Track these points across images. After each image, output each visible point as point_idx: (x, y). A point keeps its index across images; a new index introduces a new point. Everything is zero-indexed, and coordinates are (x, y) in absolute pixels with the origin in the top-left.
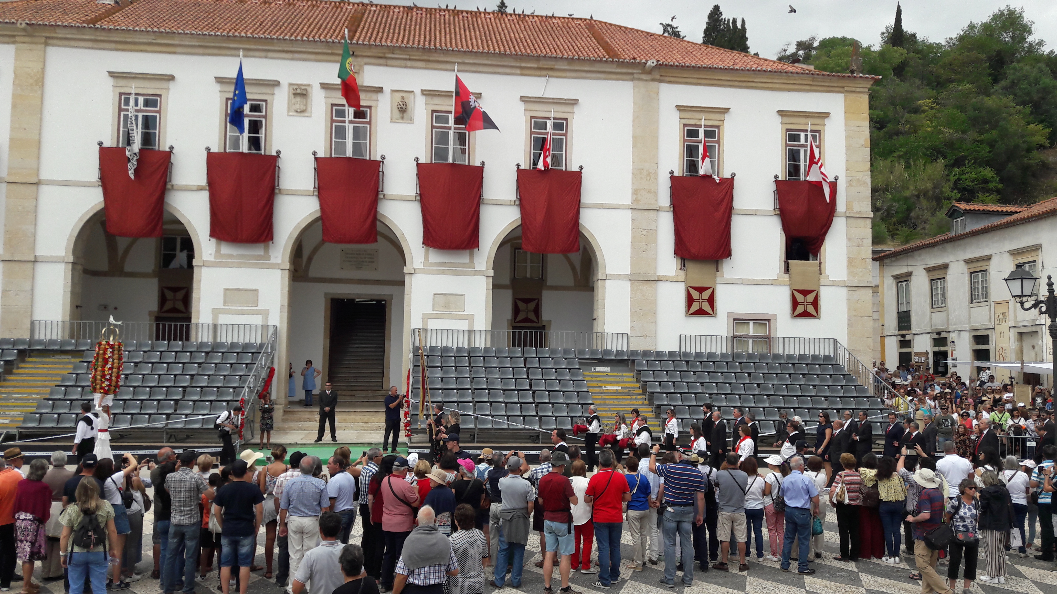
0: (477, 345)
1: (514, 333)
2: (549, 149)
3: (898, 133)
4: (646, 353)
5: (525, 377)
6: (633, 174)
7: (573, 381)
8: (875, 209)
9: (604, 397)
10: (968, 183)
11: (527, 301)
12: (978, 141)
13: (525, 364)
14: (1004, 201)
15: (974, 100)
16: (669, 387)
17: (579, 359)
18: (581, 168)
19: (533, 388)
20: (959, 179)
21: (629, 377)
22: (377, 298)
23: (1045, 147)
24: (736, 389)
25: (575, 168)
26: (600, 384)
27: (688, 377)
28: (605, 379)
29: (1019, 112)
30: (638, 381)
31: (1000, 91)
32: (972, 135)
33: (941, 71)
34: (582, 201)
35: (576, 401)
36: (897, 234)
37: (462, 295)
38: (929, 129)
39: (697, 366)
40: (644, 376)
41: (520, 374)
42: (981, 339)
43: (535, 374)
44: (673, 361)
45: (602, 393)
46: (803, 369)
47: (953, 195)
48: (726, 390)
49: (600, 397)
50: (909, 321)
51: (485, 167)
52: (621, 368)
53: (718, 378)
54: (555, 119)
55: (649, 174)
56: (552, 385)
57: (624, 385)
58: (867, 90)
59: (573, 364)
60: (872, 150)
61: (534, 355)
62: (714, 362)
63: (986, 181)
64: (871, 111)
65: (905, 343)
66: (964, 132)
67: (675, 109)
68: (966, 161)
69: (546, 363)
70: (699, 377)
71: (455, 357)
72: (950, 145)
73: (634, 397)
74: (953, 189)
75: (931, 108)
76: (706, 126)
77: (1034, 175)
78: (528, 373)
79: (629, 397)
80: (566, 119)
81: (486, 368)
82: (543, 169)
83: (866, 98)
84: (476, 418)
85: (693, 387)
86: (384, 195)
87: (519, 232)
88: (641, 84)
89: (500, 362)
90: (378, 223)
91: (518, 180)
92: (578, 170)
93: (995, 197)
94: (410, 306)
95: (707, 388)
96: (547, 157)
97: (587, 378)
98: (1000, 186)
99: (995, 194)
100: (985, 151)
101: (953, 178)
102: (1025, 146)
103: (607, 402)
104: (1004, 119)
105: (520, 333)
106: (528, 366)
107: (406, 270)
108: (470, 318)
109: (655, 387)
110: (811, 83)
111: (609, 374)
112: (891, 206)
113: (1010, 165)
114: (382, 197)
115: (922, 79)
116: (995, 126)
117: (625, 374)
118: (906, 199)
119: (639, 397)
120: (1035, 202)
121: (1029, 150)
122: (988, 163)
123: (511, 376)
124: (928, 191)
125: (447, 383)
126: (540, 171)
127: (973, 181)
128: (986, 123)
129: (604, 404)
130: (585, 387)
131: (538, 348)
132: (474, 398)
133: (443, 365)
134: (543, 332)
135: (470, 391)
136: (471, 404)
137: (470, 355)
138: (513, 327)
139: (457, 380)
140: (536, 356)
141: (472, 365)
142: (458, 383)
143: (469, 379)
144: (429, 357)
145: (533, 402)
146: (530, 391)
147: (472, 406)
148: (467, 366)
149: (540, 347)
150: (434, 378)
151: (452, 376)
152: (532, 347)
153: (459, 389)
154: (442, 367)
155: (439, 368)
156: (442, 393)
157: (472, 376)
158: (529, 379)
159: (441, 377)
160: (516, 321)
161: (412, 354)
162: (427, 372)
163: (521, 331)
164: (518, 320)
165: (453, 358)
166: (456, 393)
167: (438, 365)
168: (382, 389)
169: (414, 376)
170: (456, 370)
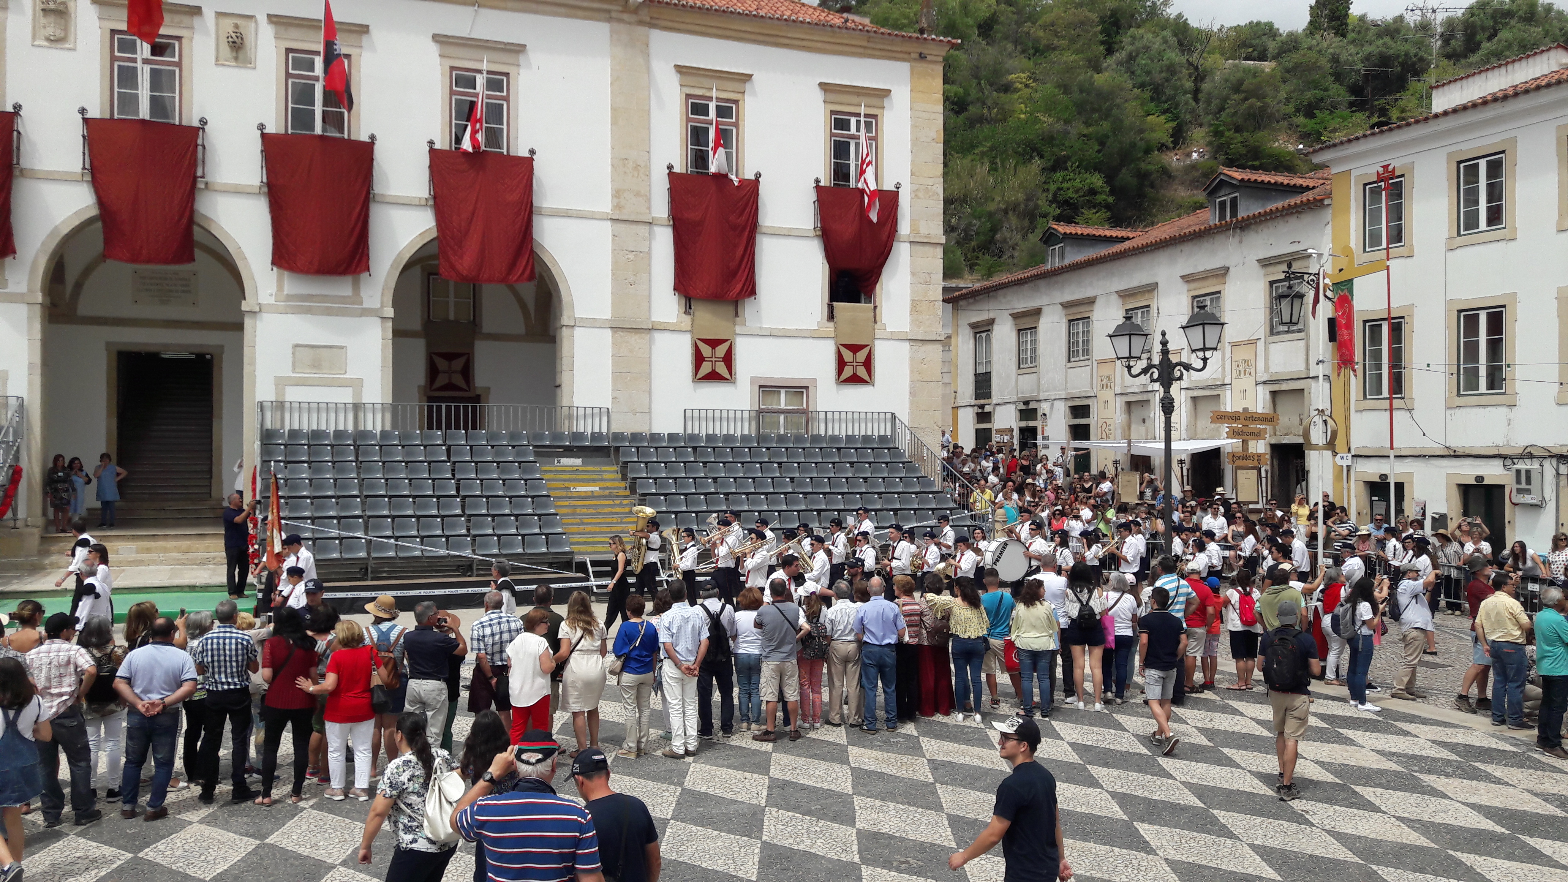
0: (369, 427)
1: (430, 409)
2: (480, 121)
3: (981, 119)
4: (636, 437)
5: (449, 475)
6: (613, 166)
7: (526, 480)
8: (949, 229)
9: (573, 503)
10: (1070, 194)
11: (450, 357)
12: (1084, 136)
13: (449, 456)
14: (1116, 221)
15: (1081, 78)
16: (668, 486)
17: (535, 447)
18: (532, 152)
19: (462, 493)
20: (1060, 189)
21: (610, 471)
22: (197, 351)
23: (1167, 148)
24: (762, 485)
25: (523, 153)
26: (567, 484)
27: (697, 470)
28: (574, 477)
29: (1136, 98)
30: (624, 478)
31: (1115, 66)
32: (1078, 127)
33: (1041, 33)
34: (535, 204)
35: (530, 511)
36: (977, 264)
37: (342, 347)
38: (1023, 116)
39: (708, 454)
40: (634, 470)
41: (439, 471)
42: (1080, 411)
43: (464, 471)
44: (675, 448)
45: (569, 498)
46: (851, 456)
47: (1051, 210)
48: (748, 488)
49: (567, 503)
50: (989, 386)
51: (377, 143)
52: (598, 459)
53: (737, 471)
54: (489, 72)
55: (637, 167)
57: (603, 484)
58: (941, 59)
59: (525, 454)
60: (946, 143)
61: (464, 442)
62: (732, 448)
63: (1093, 192)
64: (947, 86)
65: (984, 416)
66: (1067, 122)
67: (673, 70)
68: (1069, 164)
69: (482, 454)
70: (712, 470)
71: (332, 446)
72: (1049, 139)
73: (618, 502)
74: (1051, 202)
75: (1027, 86)
76: (718, 99)
77: (1152, 186)
78: (453, 470)
79: (611, 502)
80: (507, 75)
81: (384, 463)
82: (470, 150)
83: (939, 69)
84: (369, 542)
85: (702, 485)
86: (207, 184)
87: (434, 249)
88: (621, 27)
89: (408, 454)
90: (196, 228)
91: (430, 167)
92: (527, 155)
93: (1104, 214)
94: (253, 363)
95: (723, 485)
96: (477, 131)
97: (547, 476)
98: (1111, 199)
99: (1104, 210)
100: (1092, 150)
101: (1053, 187)
102: (1142, 144)
103: (578, 510)
104: (1118, 106)
105: (439, 408)
106: (452, 459)
107: (245, 306)
108: (357, 384)
109: (648, 486)
110: (865, 44)
111: (581, 469)
112: (970, 224)
113: (1124, 171)
114: (203, 186)
115: (1016, 43)
116: (1107, 116)
117: (604, 468)
118: (990, 215)
119: (625, 502)
120: (1153, 224)
121: (1148, 151)
122: (1097, 168)
123: (426, 475)
124: (1019, 204)
125: (320, 487)
126: (466, 153)
127: (1077, 192)
128: (1094, 110)
129: (574, 514)
130: (543, 489)
131: (468, 431)
132: (365, 511)
133: (312, 459)
134: (477, 406)
135: (358, 500)
136: (360, 520)
137: (358, 443)
138: (428, 397)
139: (335, 483)
140: (465, 444)
141: (360, 459)
142: (337, 488)
143: (356, 481)
144: (288, 446)
145: (462, 514)
146: (458, 497)
147: (363, 523)
148: (352, 460)
149: (472, 429)
150: (297, 480)
151: (328, 476)
152: (460, 429)
153: (339, 497)
154: (310, 462)
155: (306, 465)
156: (312, 504)
157: (361, 475)
158: (455, 479)
159: (309, 479)
160: (432, 389)
161: (259, 443)
162: (286, 471)
163: (442, 405)
164: (435, 386)
165: (329, 448)
166: (335, 504)
167: (303, 459)
168: (210, 497)
169: (263, 477)
170: (334, 468)
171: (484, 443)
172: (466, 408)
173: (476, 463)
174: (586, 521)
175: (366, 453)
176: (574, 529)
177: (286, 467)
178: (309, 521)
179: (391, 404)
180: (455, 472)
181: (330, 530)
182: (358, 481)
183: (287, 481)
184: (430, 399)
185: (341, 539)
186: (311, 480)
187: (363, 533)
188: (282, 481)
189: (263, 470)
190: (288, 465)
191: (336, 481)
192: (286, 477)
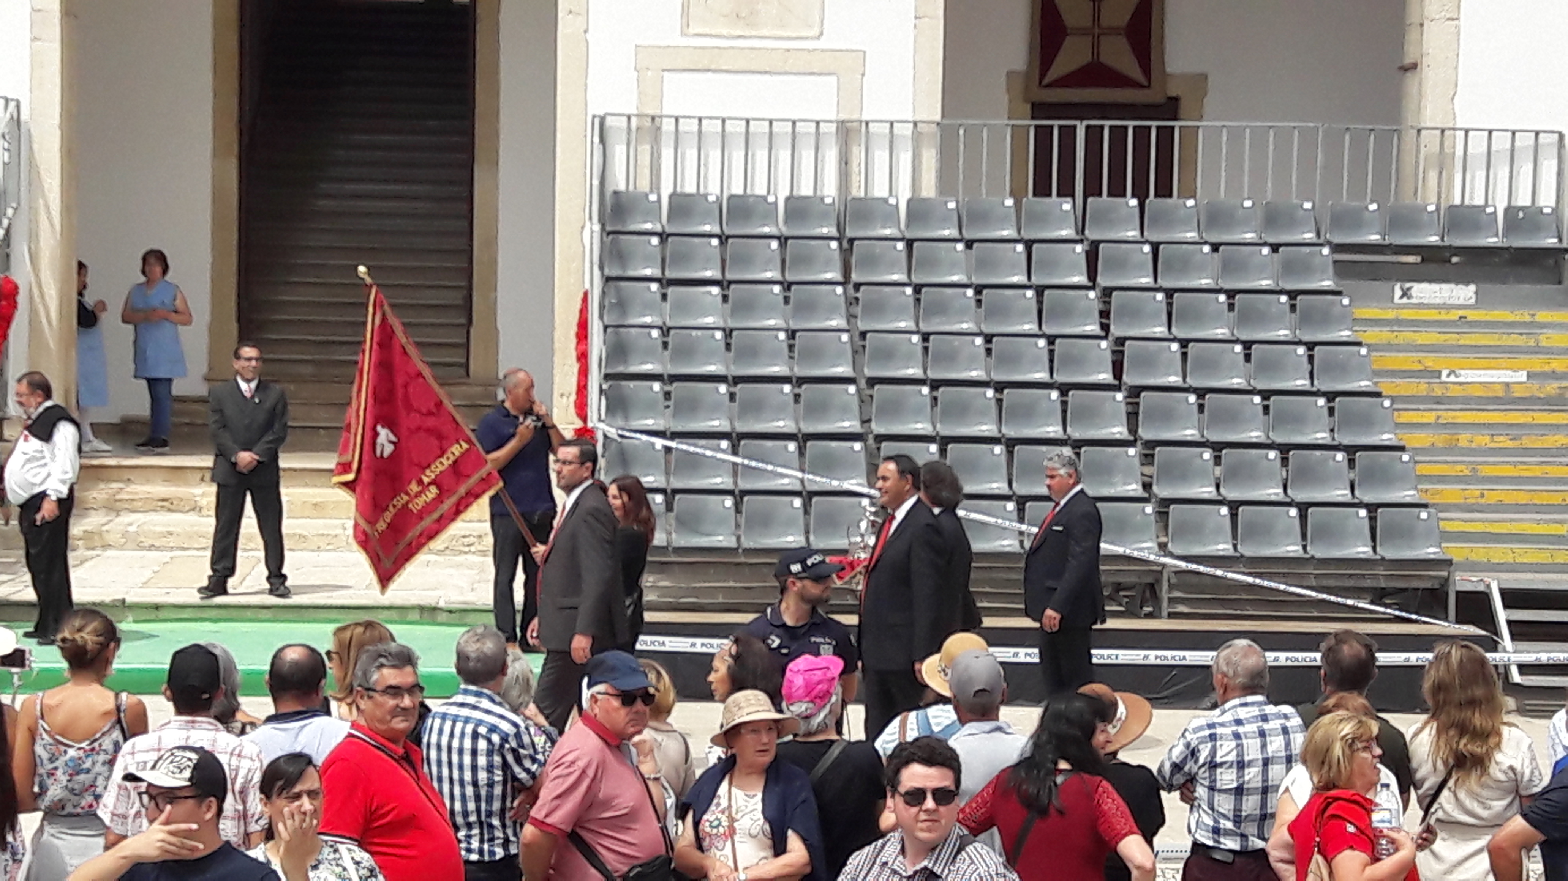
0: (880, 190)
1: (1043, 135)
5: (1094, 327)
7: (1311, 346)
9: (1448, 417)
13: (1092, 274)
17: (1338, 248)
21: (1561, 326)
26: (1430, 361)
28: (1452, 339)
35: (1322, 436)
41: (1066, 312)
43: (1134, 314)
45: (1438, 401)
49: (1429, 417)
52: (1526, 288)
56: (1209, 365)
57: (1538, 363)
59: (1304, 268)
61: (1133, 234)
69: (1185, 266)
78: (1105, 314)
81: (918, 288)
89: (982, 265)
97: (1371, 335)
103: (1464, 439)
105: (1070, 135)
106: (1103, 281)
108: (850, 67)
111: (1472, 315)
117: (1543, 316)
123: (1030, 327)
125: (751, 353)
129: (1451, 449)
130: (1361, 371)
131: (1147, 201)
132: (869, 421)
133: (729, 276)
134: (1173, 128)
135: (852, 389)
136: (858, 446)
137: (849, 233)
138: (1033, 105)
139: (792, 342)
140: (1139, 238)
141: (855, 277)
142: (796, 355)
143: (845, 337)
144: (670, 239)
145: (1132, 438)
146: (1118, 388)
147: (863, 455)
148: (835, 280)
149: (1157, 195)
150: (694, 333)
151: (771, 323)
152: (1124, 195)
153: (802, 381)
154: (725, 284)
155: (715, 290)
156: (732, 397)
157: (859, 323)
158: (1110, 338)
159: (724, 330)
160: (1046, 81)
161: (597, 227)
162: (667, 306)
163: (1075, 127)
164: (1054, 73)
165: (774, 244)
166: (791, 399)
167: (708, 274)
168: (468, 375)
169: (607, 323)
170: (787, 300)
171: (1192, 235)
172: (1142, 134)
173: (1170, 293)
174: (1486, 471)
175: (871, 261)
176: (1451, 493)
177: (664, 297)
178: (724, 444)
179: (938, 124)
180: (1108, 317)
181: (780, 470)
182: (851, 338)
183: (668, 335)
184: (1039, 110)
185: (808, 496)
186: (728, 333)
187: (863, 481)
188: (655, 333)
189: (607, 304)
190: (671, 291)
191: (793, 338)
192: (664, 323)
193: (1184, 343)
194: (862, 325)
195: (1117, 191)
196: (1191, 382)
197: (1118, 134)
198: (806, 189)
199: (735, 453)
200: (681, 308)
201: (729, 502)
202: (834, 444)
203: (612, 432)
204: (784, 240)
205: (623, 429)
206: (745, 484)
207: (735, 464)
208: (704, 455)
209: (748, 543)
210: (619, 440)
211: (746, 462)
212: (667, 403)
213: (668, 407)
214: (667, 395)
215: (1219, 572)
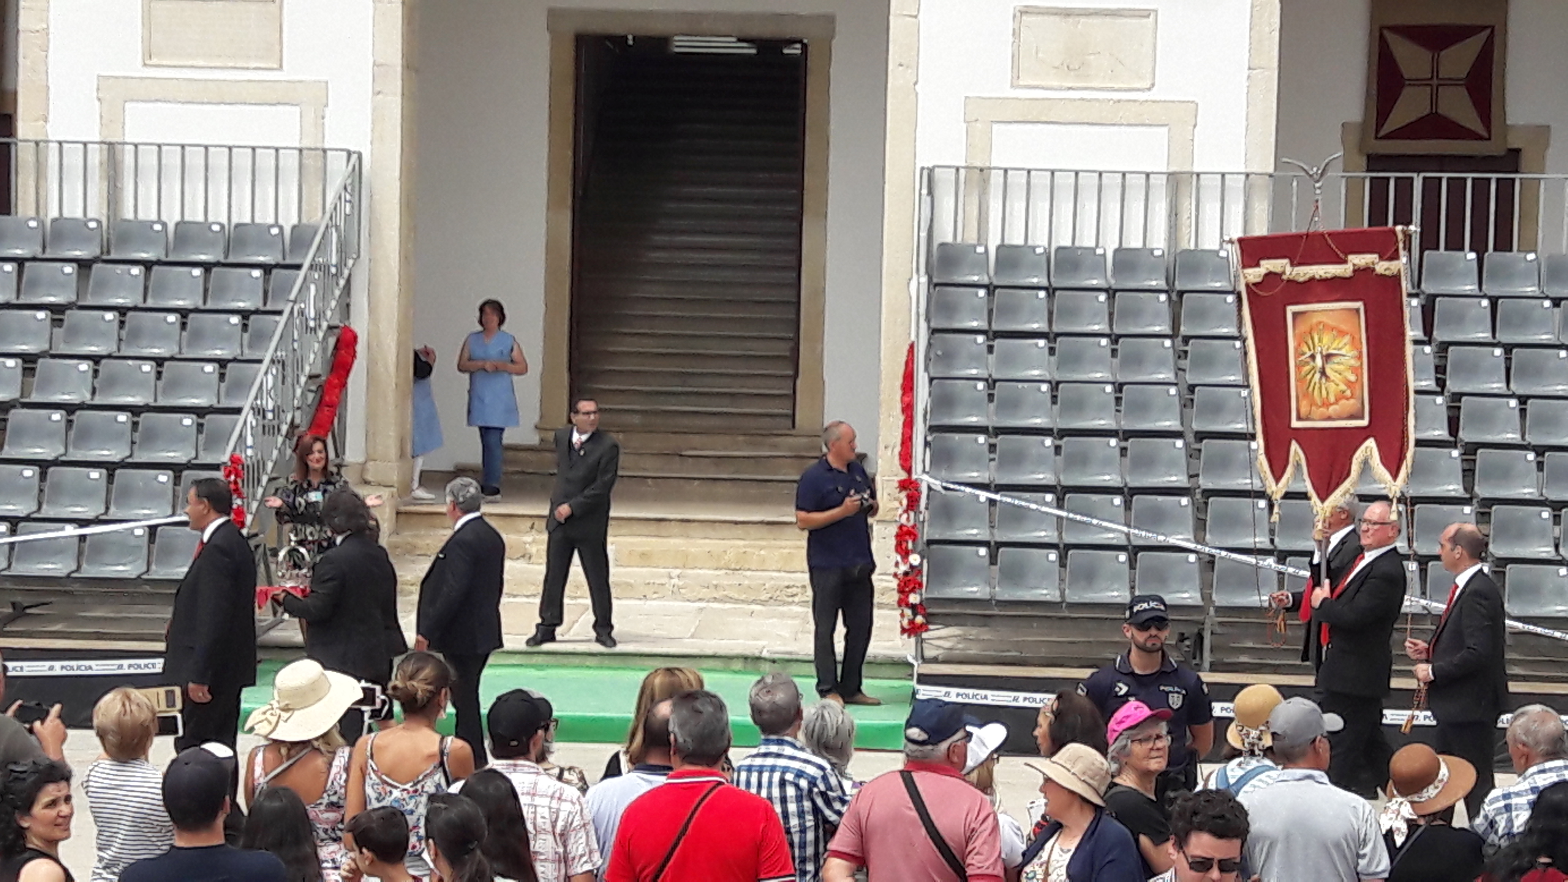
0: (1210, 243)
11: (1435, 39)
22: (766, 31)
37: (1147, 16)
56: (1550, 423)
94: (912, 62)
105: (1407, 187)
108: (1181, 118)
125: (1077, 406)
131: (1486, 254)
132: (1197, 475)
133: (1056, 329)
134: (1513, 180)
135: (1179, 443)
136: (1184, 501)
137: (1178, 286)
138: (1369, 157)
139: (1119, 395)
140: (1477, 292)
141: (1184, 330)
142: (1122, 408)
143: (1173, 391)
144: (997, 291)
145: (1467, 496)
146: (1454, 445)
147: (1190, 510)
148: (1163, 333)
149: (1495, 249)
150: (1020, 385)
151: (1098, 376)
152: (1461, 248)
153: (1128, 435)
154: (1052, 336)
155: (1042, 343)
156: (1058, 449)
157: (1187, 377)
158: (1446, 394)
159: (1050, 382)
160: (1382, 133)
161: (924, 279)
162: (991, 358)
163: (1412, 179)
164: (1391, 125)
165: (1102, 297)
166: (1117, 452)
167: (1035, 326)
168: (794, 426)
169: (932, 375)
170: (1114, 352)
171: (1531, 290)
172: (1481, 187)
173: (1508, 348)
175: (1200, 315)
177: (990, 349)
178: (1049, 497)
179: (1271, 176)
180: (1444, 373)
181: (1105, 524)
182: (1179, 392)
183: (994, 388)
184: (1374, 162)
185: (1134, 551)
186: (1055, 386)
187: (1191, 537)
188: (981, 385)
189: (932, 356)
190: (998, 343)
191: (1121, 391)
192: (990, 376)
193: (1523, 400)
194: (1190, 379)
195: (1456, 244)
196: (1530, 439)
197: (1457, 187)
198: (1134, 242)
199: (1060, 506)
200: (1006, 360)
201: (1053, 556)
202: (1160, 498)
203: (937, 485)
204: (1111, 293)
205: (947, 482)
206: (1069, 539)
207: (1059, 518)
208: (1028, 508)
209: (1073, 597)
210: (943, 492)
211: (1071, 515)
212: (992, 456)
213: (993, 460)
214: (992, 448)
215: (1558, 634)
